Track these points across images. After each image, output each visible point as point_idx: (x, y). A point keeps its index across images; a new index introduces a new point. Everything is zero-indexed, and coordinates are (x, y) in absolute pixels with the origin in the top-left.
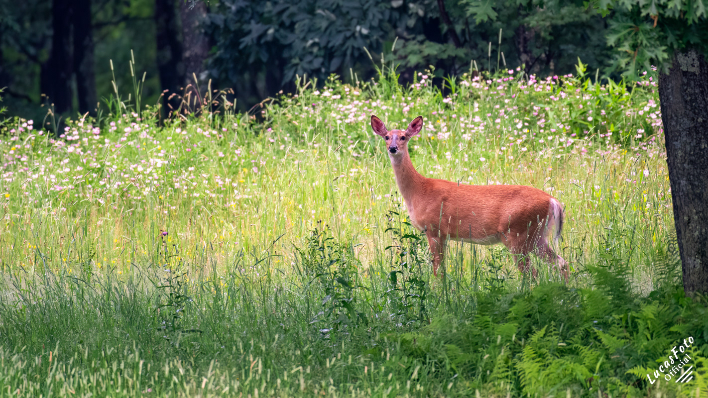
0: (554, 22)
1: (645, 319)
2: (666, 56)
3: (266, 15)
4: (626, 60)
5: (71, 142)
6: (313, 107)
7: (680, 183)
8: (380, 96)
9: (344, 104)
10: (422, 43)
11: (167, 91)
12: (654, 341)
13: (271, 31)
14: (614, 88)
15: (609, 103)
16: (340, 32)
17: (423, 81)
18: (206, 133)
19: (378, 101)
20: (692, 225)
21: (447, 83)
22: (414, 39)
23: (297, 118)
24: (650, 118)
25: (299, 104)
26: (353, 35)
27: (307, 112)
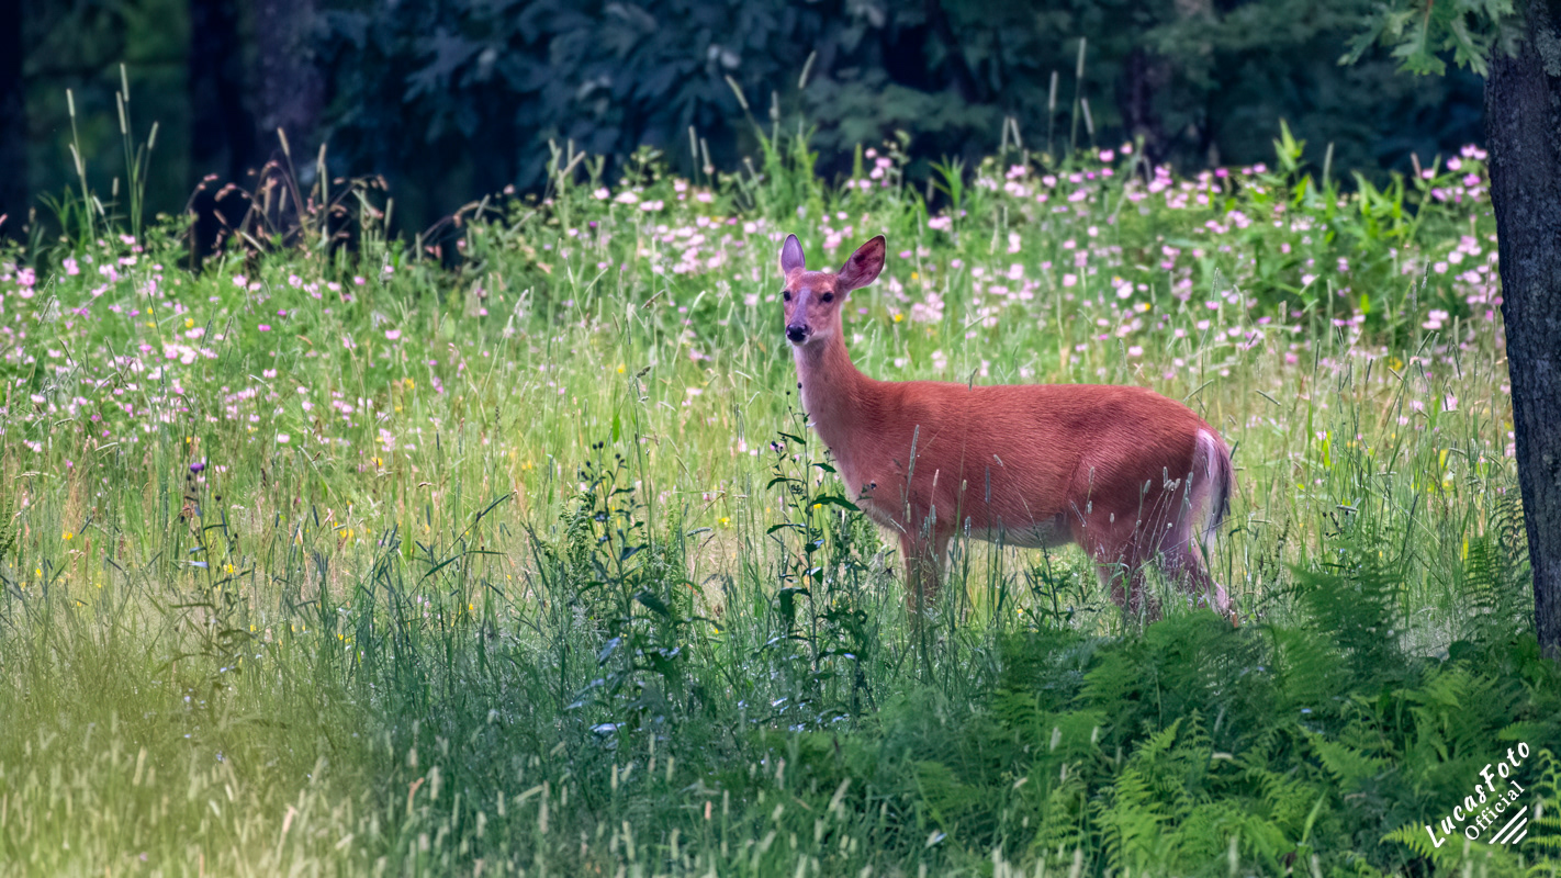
0: (1223, 41)
1: (1435, 707)
3: (475, 16)
6: (593, 230)
7: (1534, 367)
8: (766, 210)
9: (671, 225)
10: (878, 89)
11: (213, 177)
13: (488, 57)
14: (1372, 203)
15: (1358, 239)
16: (665, 60)
17: (877, 173)
18: (311, 288)
19: (761, 222)
21: (940, 178)
22: (859, 78)
23: (549, 257)
24: (1465, 283)
25: (554, 221)
26: (700, 70)
27: (575, 243)
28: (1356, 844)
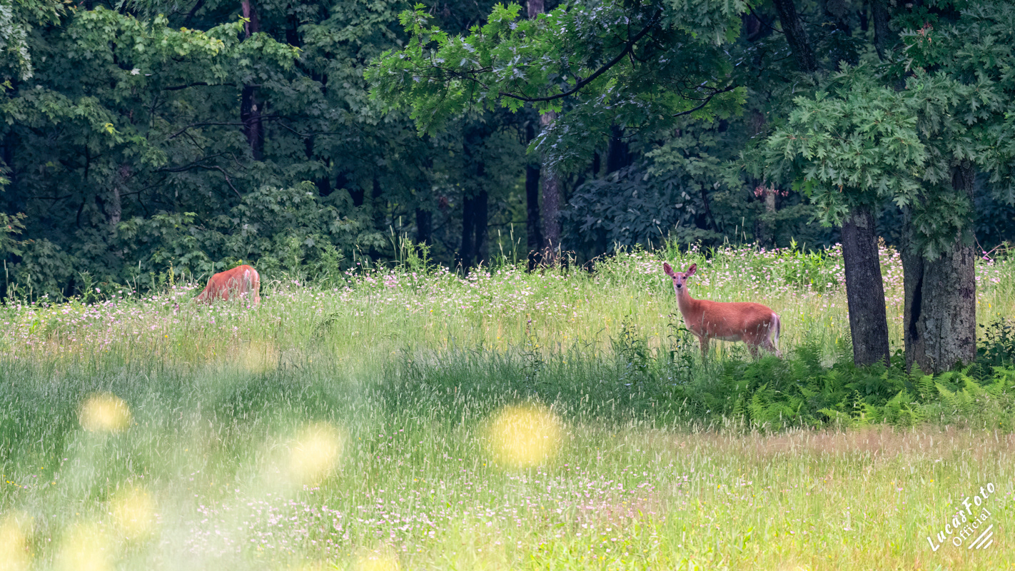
0: (778, 217)
1: (829, 380)
2: (847, 210)
3: (597, 212)
4: (823, 212)
5: (472, 282)
6: (625, 263)
8: (667, 258)
9: (644, 262)
10: (694, 229)
11: (533, 250)
12: (835, 393)
13: (599, 222)
14: (814, 257)
15: (810, 265)
16: (643, 222)
17: (694, 249)
18: (557, 277)
20: (861, 324)
21: (709, 251)
22: (689, 226)
23: (614, 270)
24: (836, 276)
25: (615, 261)
26: (651, 224)
27: (621, 266)
28: (810, 413)
